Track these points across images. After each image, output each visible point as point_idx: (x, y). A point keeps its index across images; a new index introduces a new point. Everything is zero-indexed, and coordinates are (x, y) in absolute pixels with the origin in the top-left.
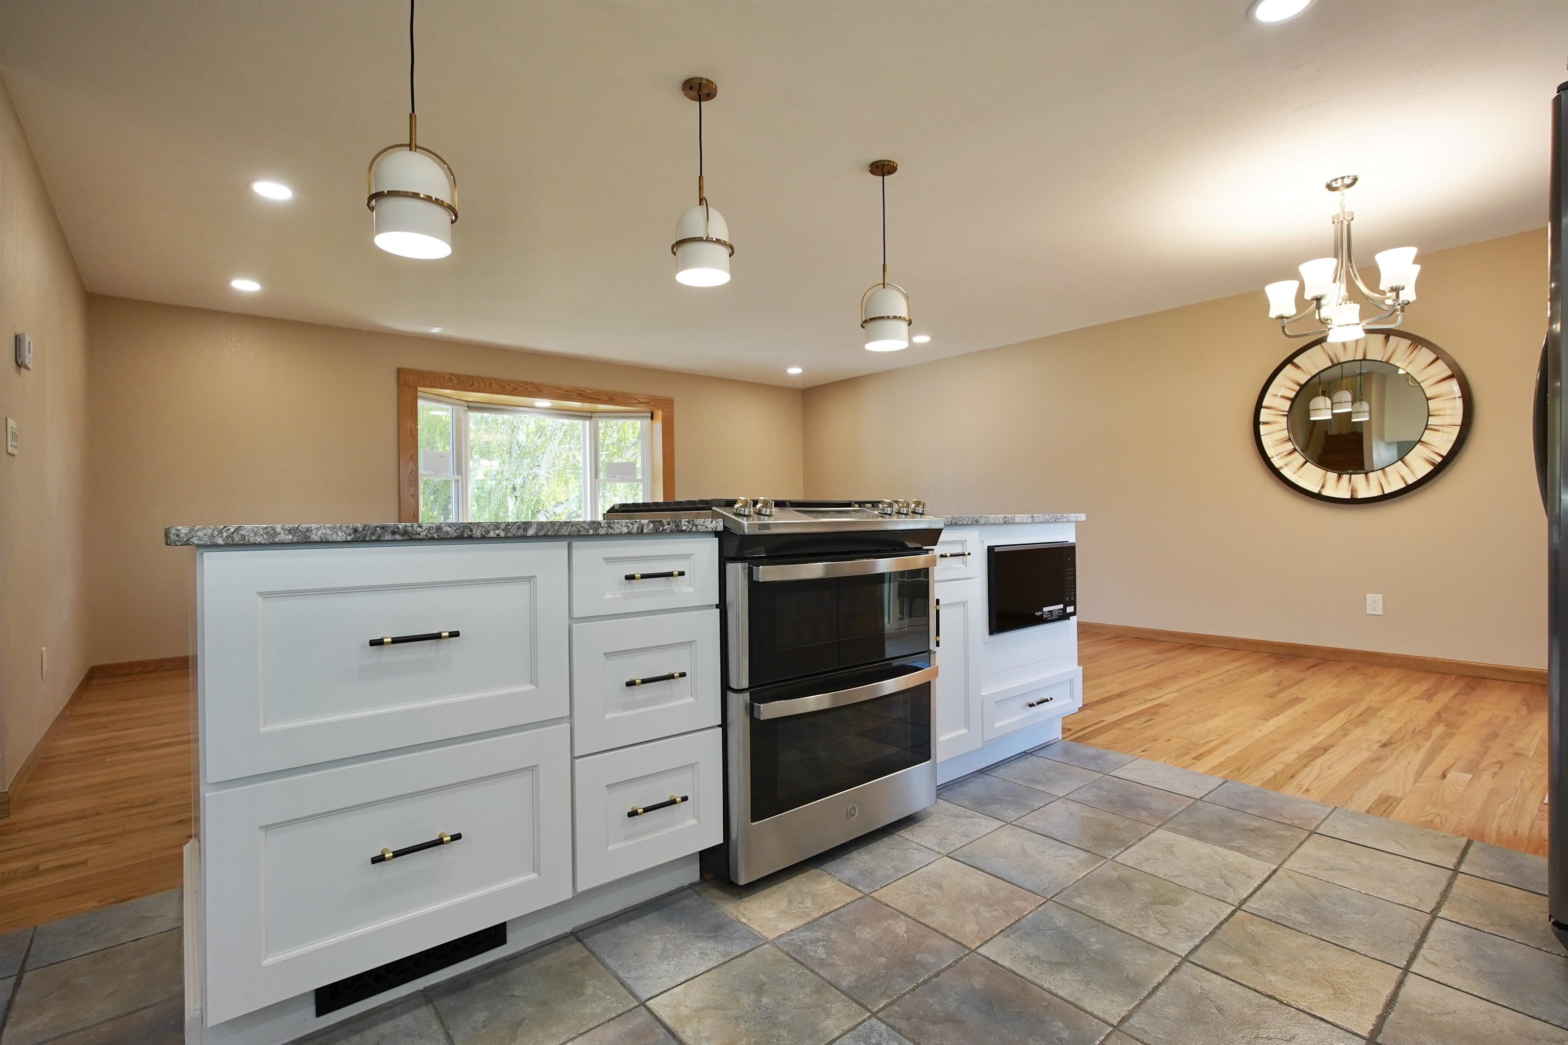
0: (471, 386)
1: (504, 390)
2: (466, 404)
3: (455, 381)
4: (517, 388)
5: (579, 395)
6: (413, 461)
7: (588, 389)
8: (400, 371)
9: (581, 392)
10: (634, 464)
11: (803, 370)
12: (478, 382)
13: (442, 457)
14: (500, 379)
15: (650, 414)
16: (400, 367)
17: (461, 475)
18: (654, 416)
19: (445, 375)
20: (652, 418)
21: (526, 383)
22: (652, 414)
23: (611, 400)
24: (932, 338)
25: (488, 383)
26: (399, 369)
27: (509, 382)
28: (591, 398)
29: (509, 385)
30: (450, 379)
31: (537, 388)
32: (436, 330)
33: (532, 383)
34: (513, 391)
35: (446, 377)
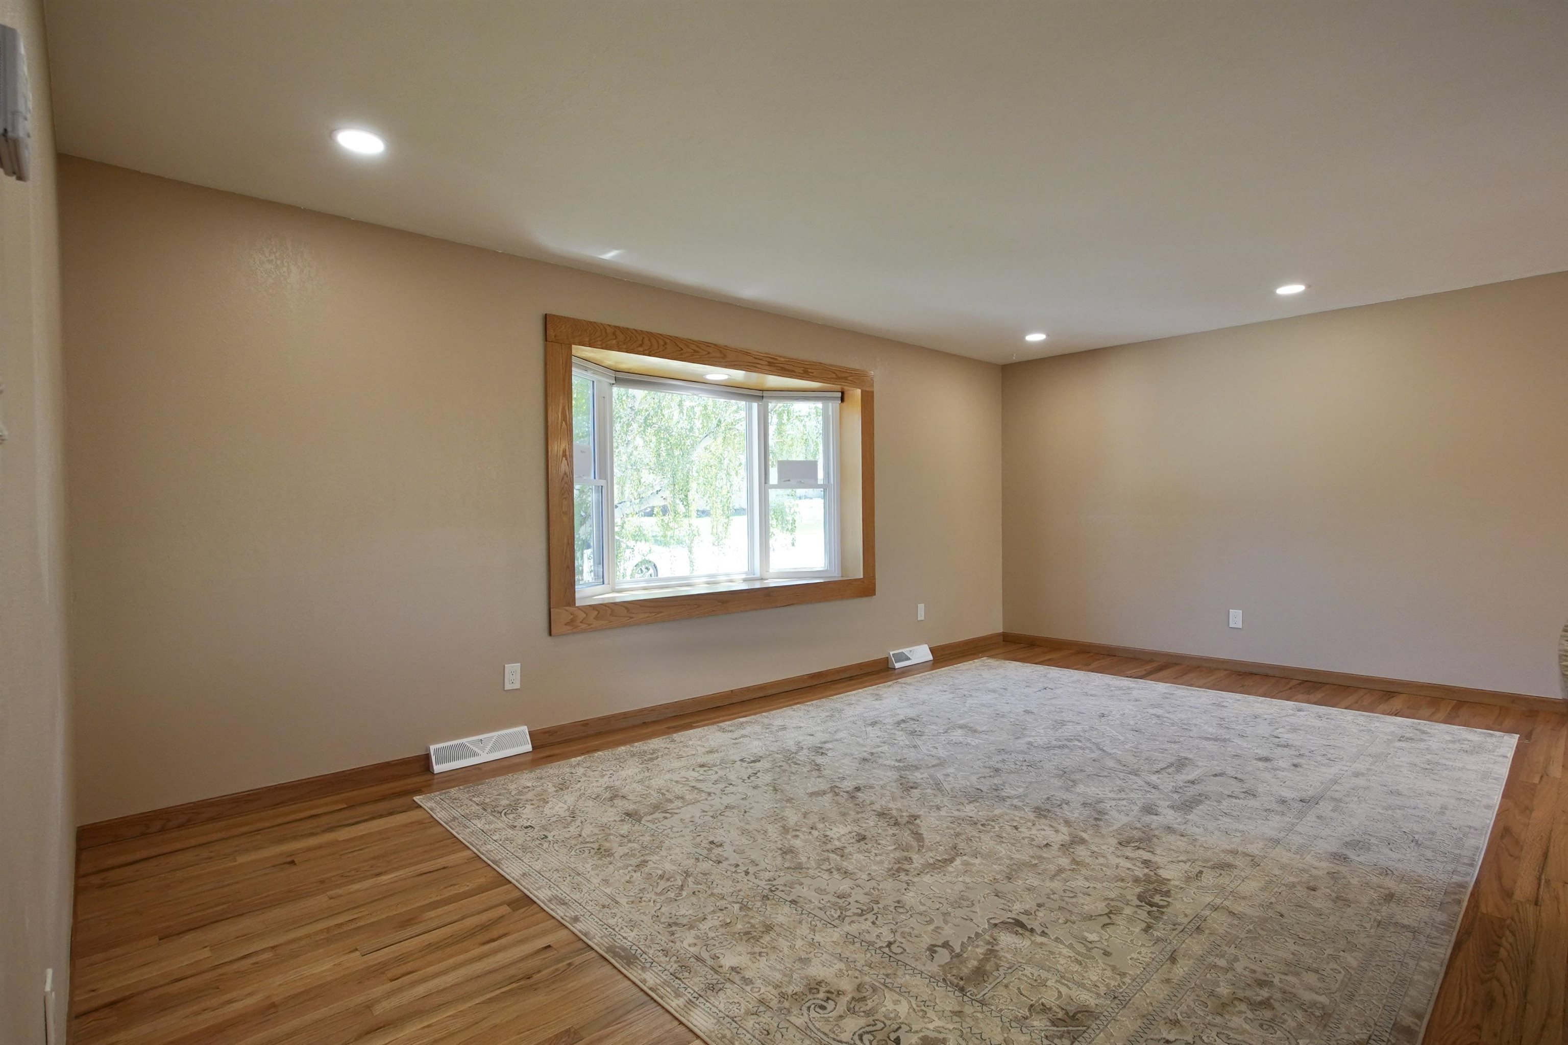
0: (641, 345)
1: (681, 354)
2: (613, 374)
3: (621, 337)
4: (698, 352)
5: (770, 364)
7: (780, 357)
8: (547, 319)
10: (814, 464)
11: (1048, 335)
12: (649, 340)
13: (584, 452)
14: (676, 337)
15: (839, 395)
16: (548, 312)
17: (606, 479)
18: (846, 396)
19: (608, 328)
20: (842, 399)
21: (708, 345)
22: (843, 393)
23: (805, 374)
24: (1308, 286)
25: (661, 342)
26: (546, 317)
27: (687, 342)
28: (783, 369)
29: (688, 347)
30: (614, 334)
31: (721, 352)
33: (716, 345)
34: (691, 355)
35: (609, 330)
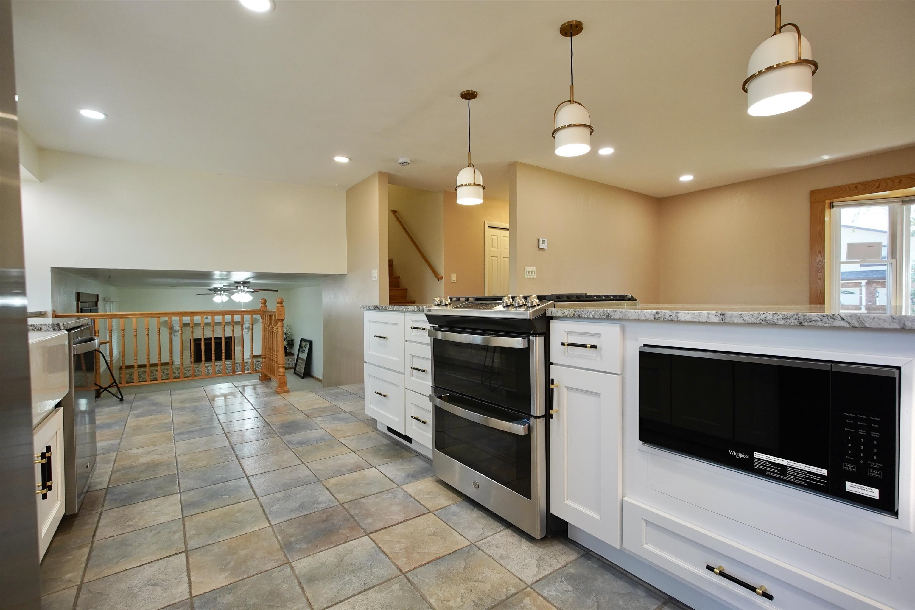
0: (878, 187)
2: (901, 199)
3: (861, 187)
6: (821, 254)
8: (811, 193)
12: (885, 183)
16: (813, 189)
17: (895, 258)
30: (856, 187)
32: (826, 157)
35: (852, 186)
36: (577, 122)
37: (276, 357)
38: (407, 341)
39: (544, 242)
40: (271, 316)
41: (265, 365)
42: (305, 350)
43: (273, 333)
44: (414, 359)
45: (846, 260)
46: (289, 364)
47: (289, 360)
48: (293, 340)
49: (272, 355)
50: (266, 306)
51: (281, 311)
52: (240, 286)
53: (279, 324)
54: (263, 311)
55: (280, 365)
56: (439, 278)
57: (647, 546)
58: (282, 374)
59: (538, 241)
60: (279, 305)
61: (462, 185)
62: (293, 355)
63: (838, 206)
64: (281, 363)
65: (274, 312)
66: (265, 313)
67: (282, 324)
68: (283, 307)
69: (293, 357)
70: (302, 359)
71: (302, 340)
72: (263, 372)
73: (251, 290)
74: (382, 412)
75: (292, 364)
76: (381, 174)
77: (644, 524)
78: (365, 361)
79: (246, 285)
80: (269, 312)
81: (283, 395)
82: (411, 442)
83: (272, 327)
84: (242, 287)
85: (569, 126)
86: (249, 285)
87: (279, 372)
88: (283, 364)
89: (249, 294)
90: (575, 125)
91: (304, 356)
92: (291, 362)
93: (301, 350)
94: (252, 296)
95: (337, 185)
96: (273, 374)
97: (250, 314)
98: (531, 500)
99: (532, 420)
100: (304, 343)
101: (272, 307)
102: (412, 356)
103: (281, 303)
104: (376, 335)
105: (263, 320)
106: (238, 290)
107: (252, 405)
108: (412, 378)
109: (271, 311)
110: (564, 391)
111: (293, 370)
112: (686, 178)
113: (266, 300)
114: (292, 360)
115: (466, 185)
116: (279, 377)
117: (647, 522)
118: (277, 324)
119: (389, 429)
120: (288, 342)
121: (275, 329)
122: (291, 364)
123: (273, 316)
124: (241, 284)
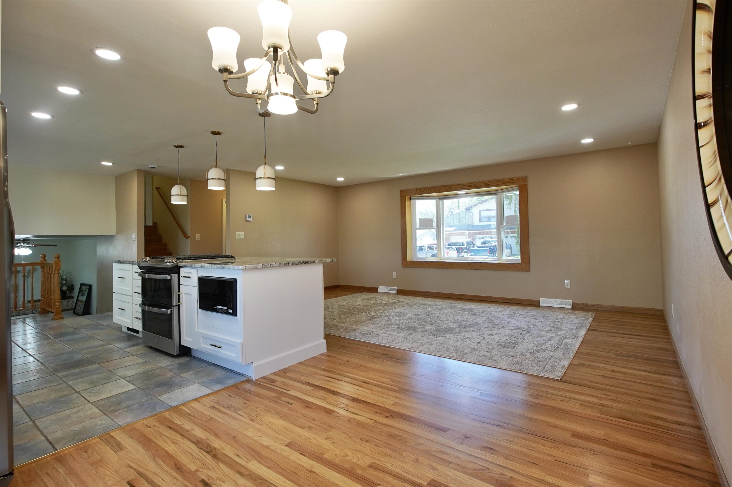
0: (424, 192)
1: (436, 191)
3: (418, 191)
5: (470, 186)
6: (405, 224)
7: (473, 182)
9: (471, 184)
12: (426, 190)
14: (434, 187)
19: (414, 189)
21: (445, 186)
25: (430, 189)
26: (402, 190)
27: (437, 187)
29: (438, 188)
30: (416, 191)
31: (449, 187)
34: (440, 190)
36: (217, 177)
37: (53, 295)
38: (134, 279)
39: (250, 217)
40: (50, 267)
41: (43, 302)
42: (85, 294)
43: (51, 279)
44: (137, 288)
45: (419, 227)
46: (68, 306)
47: (68, 303)
48: (73, 285)
49: (50, 294)
50: (45, 259)
51: (57, 264)
52: (20, 243)
53: (56, 272)
54: (43, 263)
55: (56, 301)
56: (187, 237)
57: (202, 345)
58: (58, 306)
59: (246, 216)
60: (56, 259)
61: (174, 195)
62: (73, 298)
63: (414, 199)
64: (57, 298)
65: (53, 264)
66: (44, 264)
67: (59, 272)
68: (60, 260)
69: (73, 300)
70: (82, 301)
71: (82, 285)
72: (42, 308)
73: (31, 246)
74: (122, 319)
75: (72, 306)
76: (139, 171)
77: (201, 338)
78: (114, 291)
79: (26, 242)
80: (48, 264)
81: (59, 320)
82: (138, 333)
83: (50, 275)
84: (22, 244)
85: (213, 179)
86: (29, 242)
87: (55, 305)
88: (58, 300)
89: (29, 248)
90: (215, 179)
91: (83, 298)
92: (71, 304)
93: (81, 294)
94: (31, 250)
95: (107, 174)
96: (51, 307)
97: (31, 266)
98: (172, 339)
99: (172, 307)
100: (84, 288)
101: (50, 260)
102: (136, 286)
103: (58, 258)
104: (119, 277)
105: (43, 270)
106: (18, 246)
107: (33, 327)
108: (136, 298)
109: (50, 264)
110: (184, 294)
111: (72, 311)
112: (340, 179)
113: (45, 255)
114: (72, 302)
115: (176, 195)
116: (55, 308)
117: (202, 337)
118: (55, 272)
119: (129, 329)
120: (68, 287)
121: (53, 276)
122: (70, 306)
123: (51, 267)
124: (21, 241)
